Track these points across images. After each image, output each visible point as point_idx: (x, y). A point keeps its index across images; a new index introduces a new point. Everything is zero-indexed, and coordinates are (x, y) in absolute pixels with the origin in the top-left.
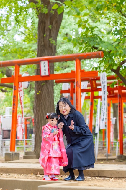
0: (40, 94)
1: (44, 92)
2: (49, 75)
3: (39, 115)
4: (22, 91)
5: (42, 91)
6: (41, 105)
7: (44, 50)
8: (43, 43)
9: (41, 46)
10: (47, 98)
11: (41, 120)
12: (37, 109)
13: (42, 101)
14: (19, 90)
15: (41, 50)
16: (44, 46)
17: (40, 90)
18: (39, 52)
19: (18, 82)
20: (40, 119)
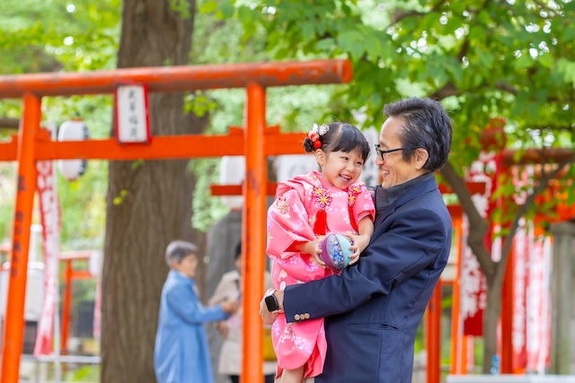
0: (126, 201)
1: (139, 194)
2: (150, 139)
3: (120, 282)
4: (51, 189)
5: (133, 191)
6: (126, 243)
7: (145, 33)
8: (140, 8)
9: (134, 18)
10: (152, 218)
11: (125, 303)
12: (112, 259)
13: (131, 229)
14: (41, 183)
15: (134, 33)
16: (146, 16)
17: (125, 188)
18: (128, 41)
19: (35, 162)
20: (121, 297)
